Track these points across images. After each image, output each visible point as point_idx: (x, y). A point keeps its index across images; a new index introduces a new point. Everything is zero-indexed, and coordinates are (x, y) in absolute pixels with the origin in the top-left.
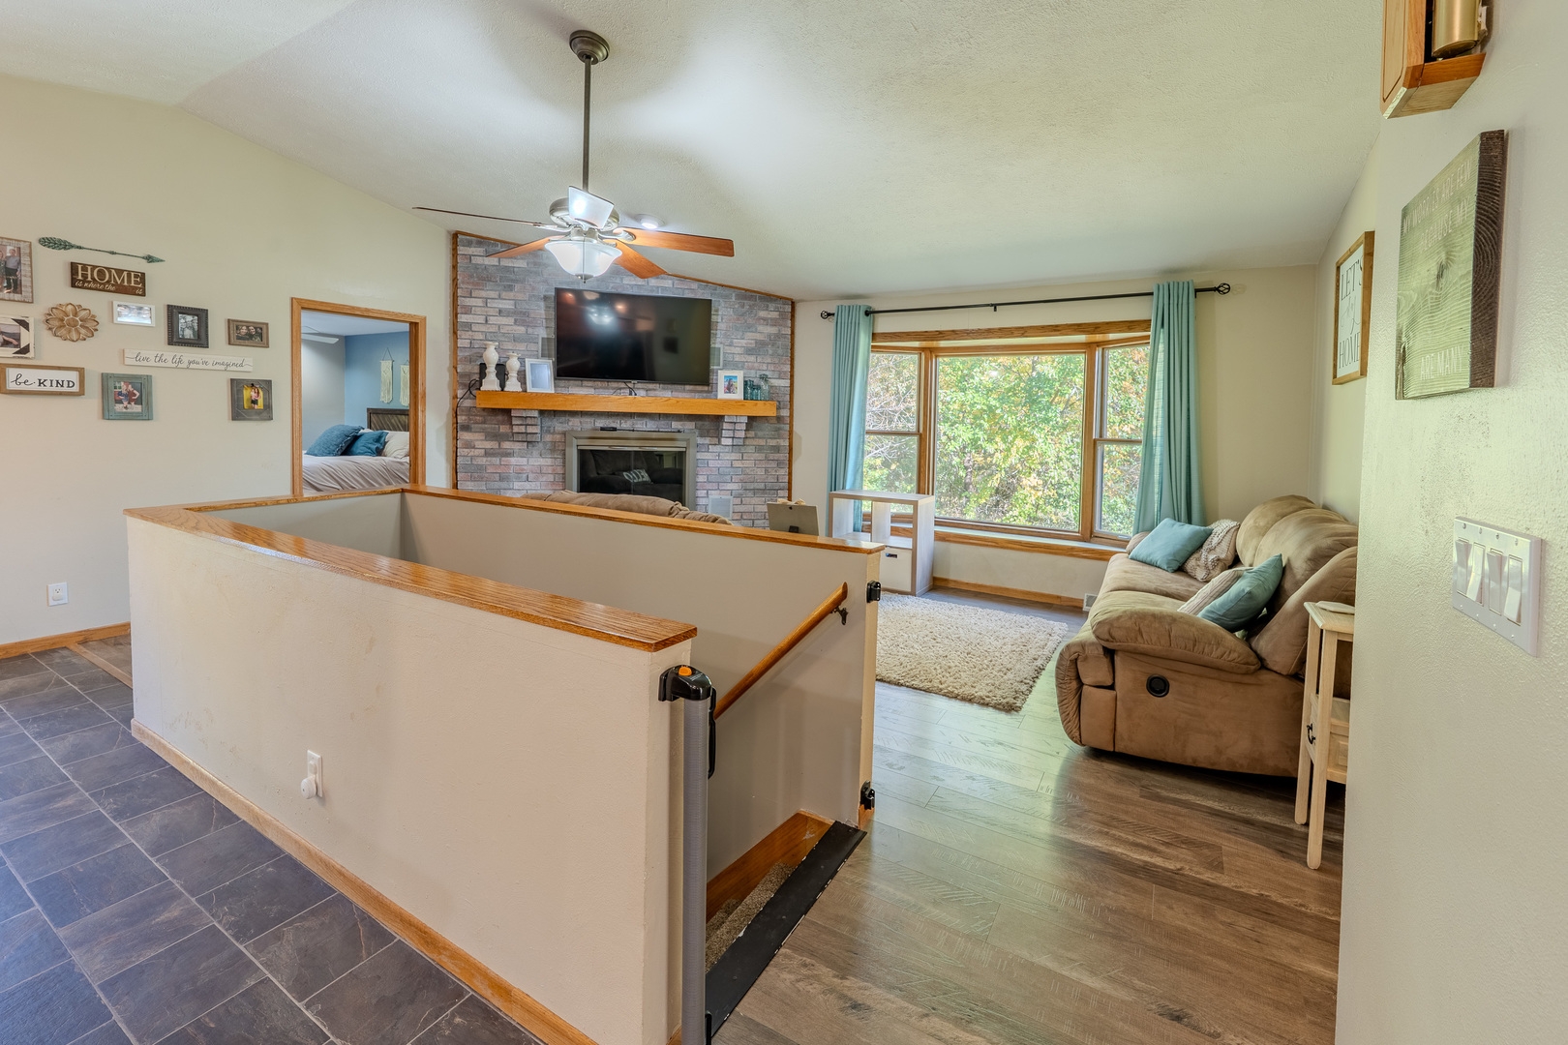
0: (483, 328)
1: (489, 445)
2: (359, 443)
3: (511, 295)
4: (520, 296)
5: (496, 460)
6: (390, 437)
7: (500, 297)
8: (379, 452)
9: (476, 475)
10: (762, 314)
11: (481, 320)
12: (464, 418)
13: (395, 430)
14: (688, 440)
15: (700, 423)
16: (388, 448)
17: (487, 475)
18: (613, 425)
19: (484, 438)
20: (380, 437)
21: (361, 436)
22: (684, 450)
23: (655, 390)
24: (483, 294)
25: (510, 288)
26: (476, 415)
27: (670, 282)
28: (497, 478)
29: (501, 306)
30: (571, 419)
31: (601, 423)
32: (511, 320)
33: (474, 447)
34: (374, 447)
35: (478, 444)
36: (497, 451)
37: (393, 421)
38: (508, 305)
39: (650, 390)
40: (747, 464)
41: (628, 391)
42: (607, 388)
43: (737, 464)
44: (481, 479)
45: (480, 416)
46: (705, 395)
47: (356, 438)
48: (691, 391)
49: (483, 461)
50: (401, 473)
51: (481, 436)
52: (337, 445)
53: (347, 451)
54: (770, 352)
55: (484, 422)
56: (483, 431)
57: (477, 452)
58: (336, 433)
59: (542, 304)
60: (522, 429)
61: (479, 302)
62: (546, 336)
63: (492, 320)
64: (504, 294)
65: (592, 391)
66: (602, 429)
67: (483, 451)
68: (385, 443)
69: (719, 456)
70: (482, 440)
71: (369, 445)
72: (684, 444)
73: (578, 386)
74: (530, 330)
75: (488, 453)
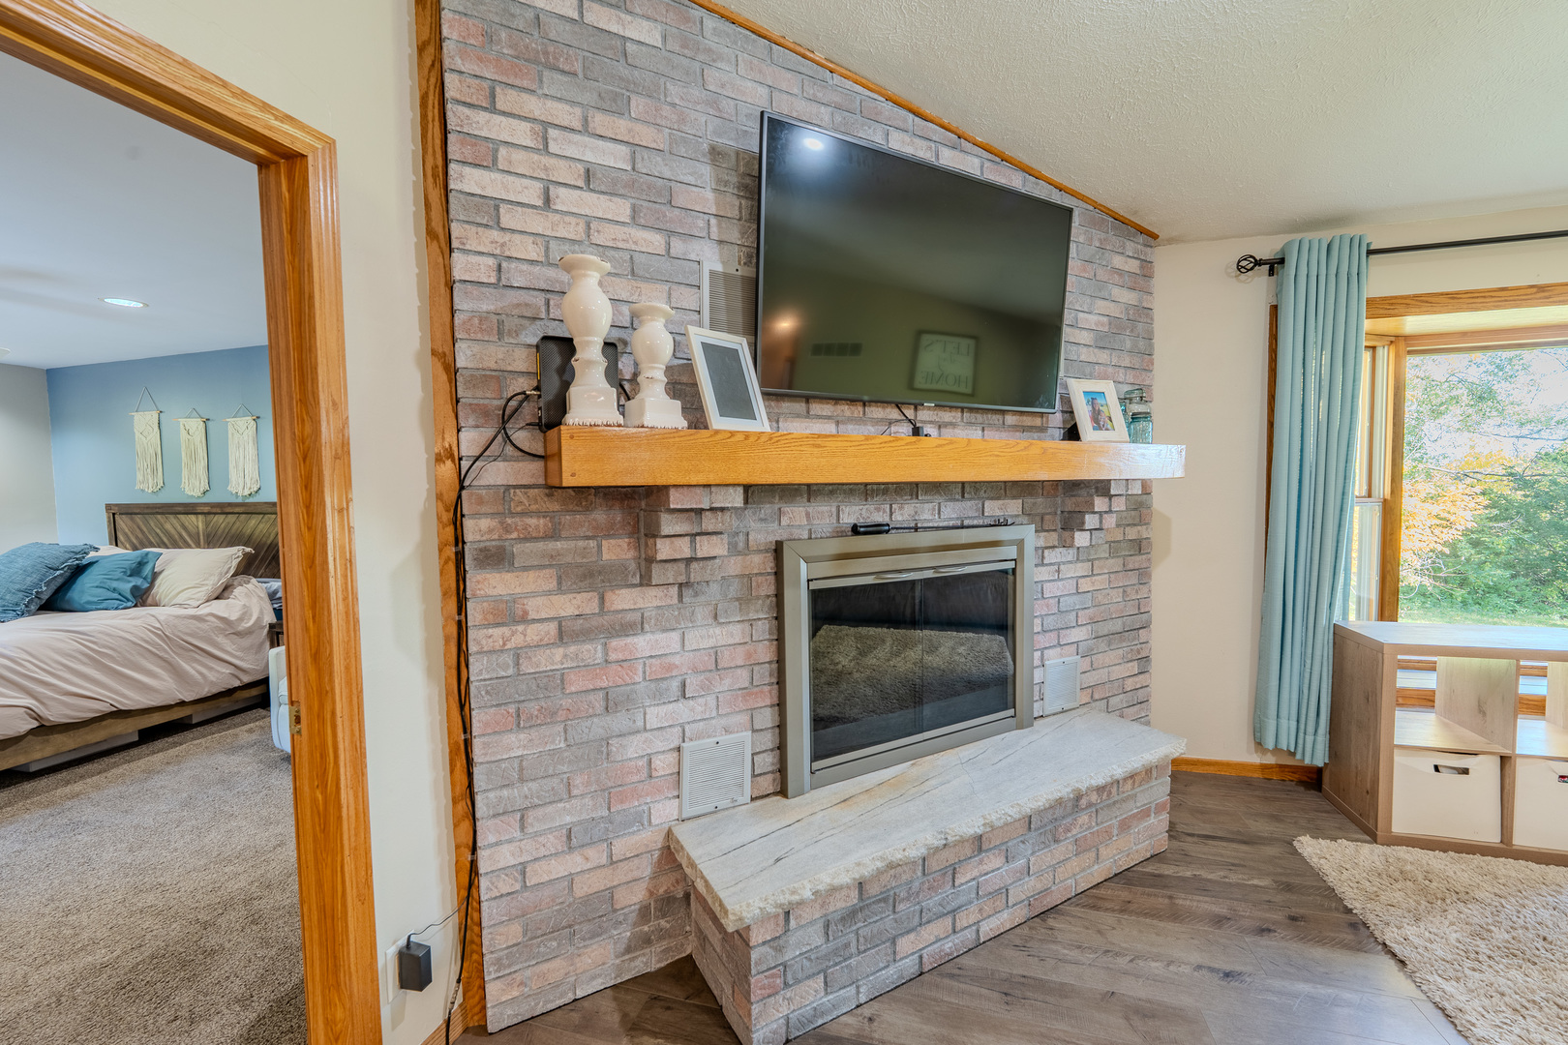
0: (538, 223)
1: (569, 605)
2: (86, 588)
3: (621, 126)
4: (646, 135)
5: (592, 651)
6: (169, 562)
7: (585, 129)
8: (141, 597)
9: (532, 707)
10: (1118, 261)
11: (532, 194)
12: (485, 523)
13: (176, 545)
14: (1020, 544)
15: (1029, 500)
16: (161, 588)
17: (566, 702)
18: (879, 517)
19: (553, 584)
20: (141, 564)
21: (91, 564)
22: (1010, 565)
23: (953, 425)
24: (533, 106)
25: (616, 105)
26: (524, 514)
27: (976, 161)
28: (599, 706)
29: (589, 157)
30: (786, 509)
31: (854, 513)
32: (621, 209)
33: (524, 619)
34: (126, 587)
35: (536, 607)
36: (595, 622)
37: (168, 526)
38: (612, 157)
39: (946, 425)
40: (1100, 582)
41: (907, 429)
42: (861, 421)
43: (1085, 584)
44: (550, 716)
45: (538, 514)
46: (1036, 435)
47: (79, 570)
48: (1016, 428)
49: (554, 659)
50: (201, 638)
51: (545, 580)
52: (27, 592)
53: (55, 599)
54: (1128, 344)
55: (553, 535)
56: (550, 562)
57: (533, 633)
58: (21, 563)
59: (706, 171)
60: (683, 548)
61: (522, 133)
62: (719, 268)
63: (564, 198)
64: (600, 122)
65: (830, 428)
66: (855, 530)
67: (553, 627)
68: (155, 575)
69: (1058, 571)
70: (549, 593)
71: (115, 584)
72: (1011, 552)
73: (798, 416)
74: (678, 247)
75: (566, 633)
